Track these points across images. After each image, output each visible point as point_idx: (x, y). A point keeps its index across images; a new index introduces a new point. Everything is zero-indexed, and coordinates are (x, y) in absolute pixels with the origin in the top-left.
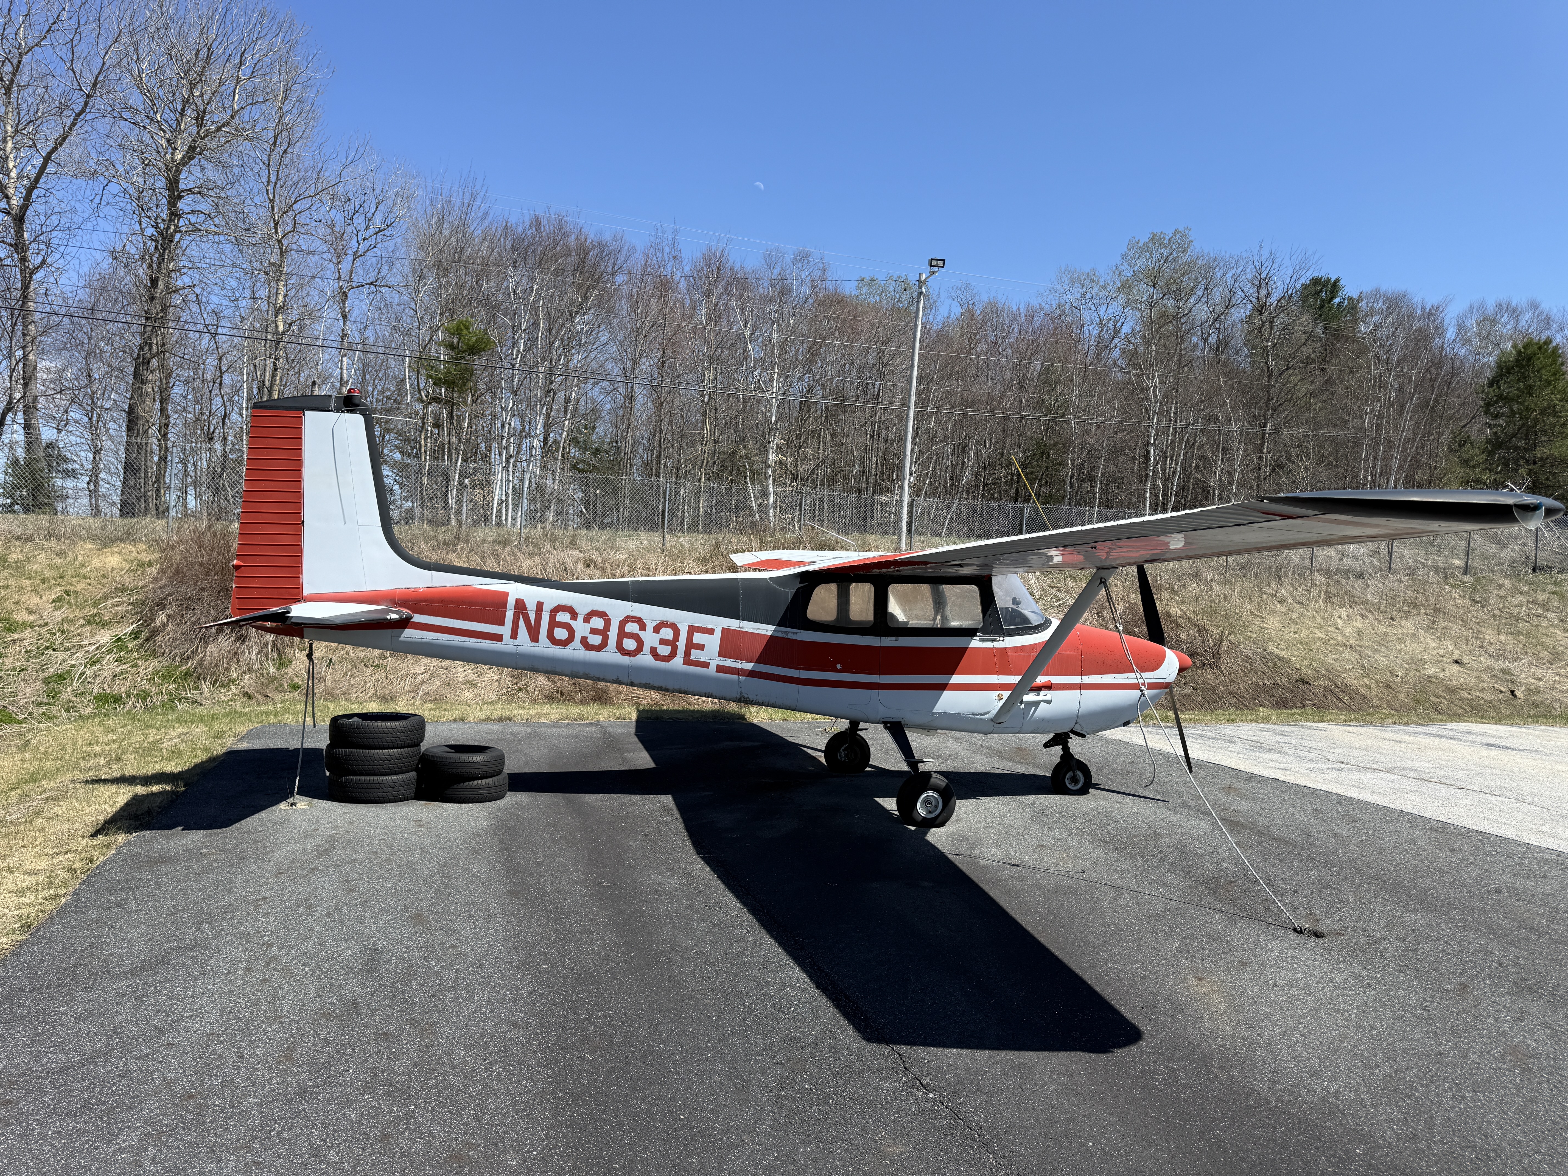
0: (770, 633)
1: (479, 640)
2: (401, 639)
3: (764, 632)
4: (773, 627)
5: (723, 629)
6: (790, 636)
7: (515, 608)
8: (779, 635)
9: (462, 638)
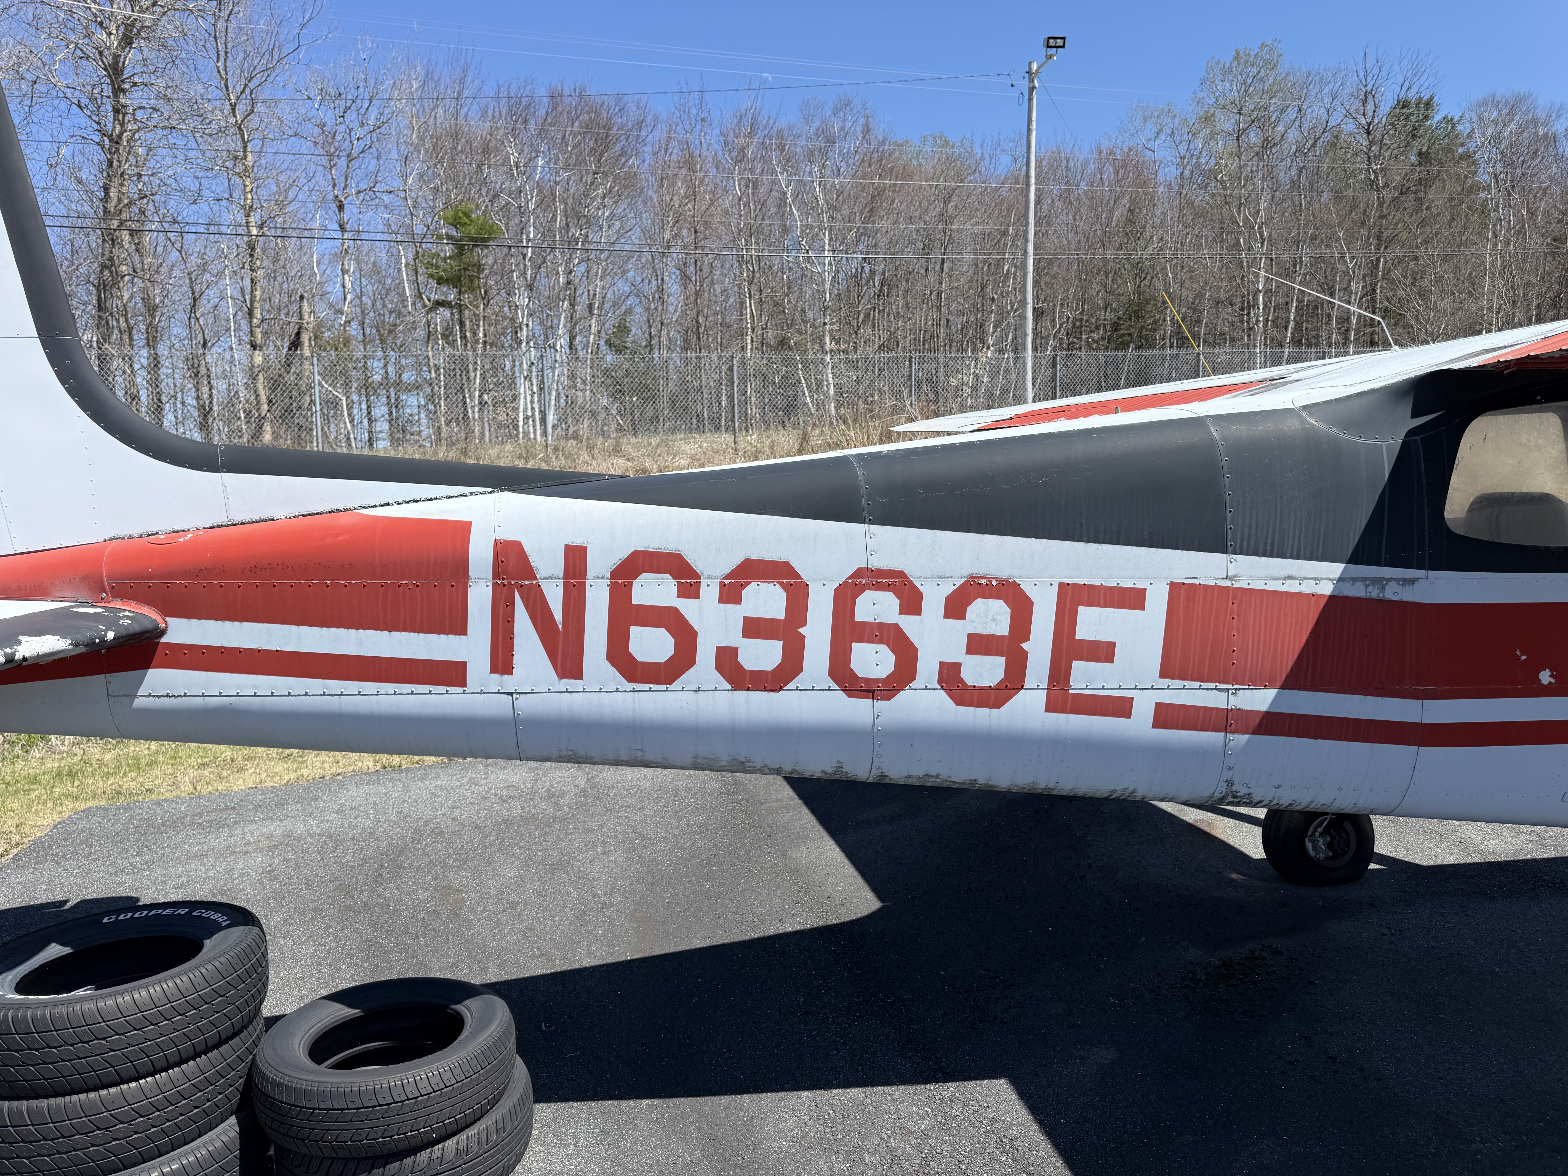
0: (1326, 589)
1: (390, 687)
2: (139, 702)
3: (1308, 588)
4: (1336, 569)
5: (1174, 586)
6: (1393, 593)
7: (496, 574)
8: (1358, 591)
9: (335, 685)
